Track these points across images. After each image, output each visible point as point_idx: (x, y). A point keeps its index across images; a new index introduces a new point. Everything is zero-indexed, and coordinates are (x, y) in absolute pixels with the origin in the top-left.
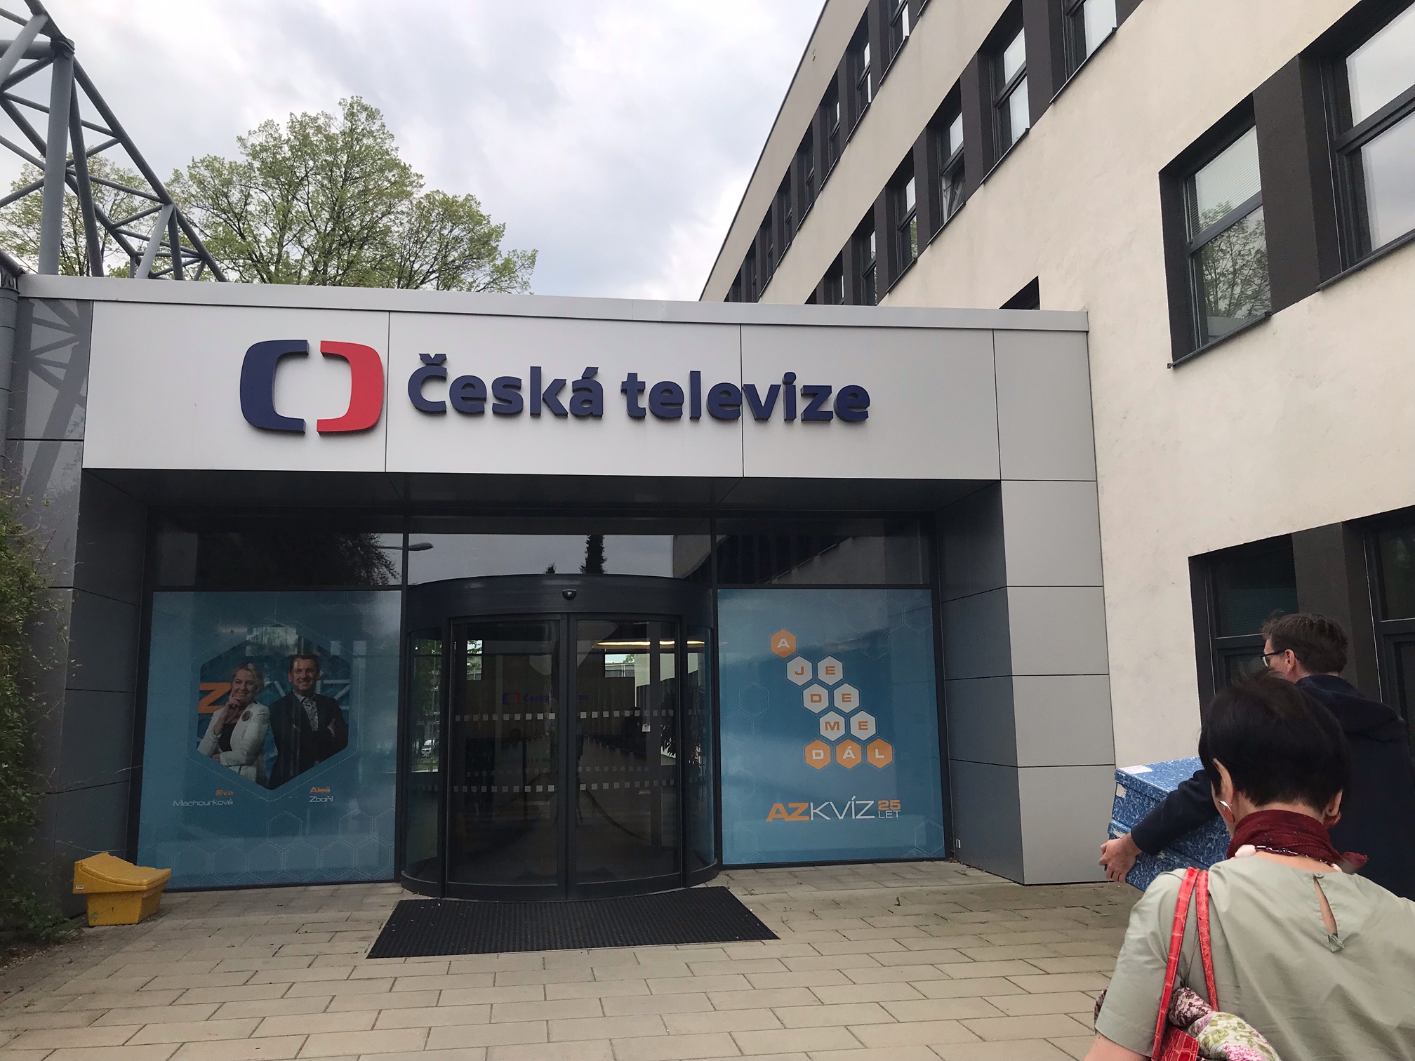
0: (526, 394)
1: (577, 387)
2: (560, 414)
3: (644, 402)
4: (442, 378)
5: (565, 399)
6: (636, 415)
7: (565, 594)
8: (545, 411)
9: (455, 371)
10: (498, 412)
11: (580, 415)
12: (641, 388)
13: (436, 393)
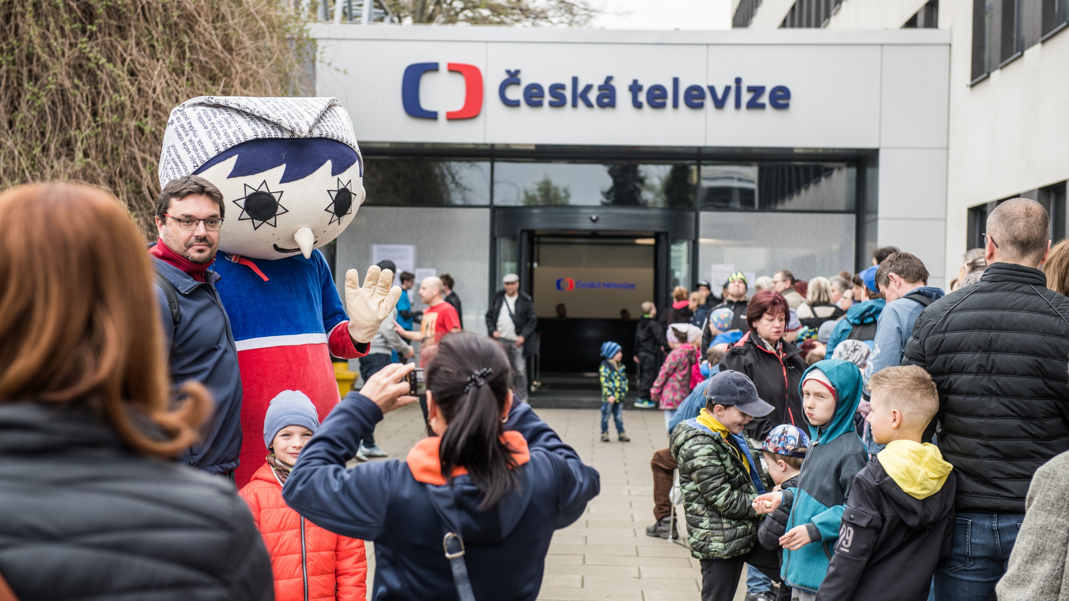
0: (568, 94)
1: (600, 88)
2: (589, 104)
3: (642, 97)
4: (518, 83)
5: (593, 96)
6: (637, 105)
7: (591, 219)
8: (580, 103)
9: (526, 80)
10: (552, 104)
11: (602, 105)
12: (640, 88)
13: (515, 93)
